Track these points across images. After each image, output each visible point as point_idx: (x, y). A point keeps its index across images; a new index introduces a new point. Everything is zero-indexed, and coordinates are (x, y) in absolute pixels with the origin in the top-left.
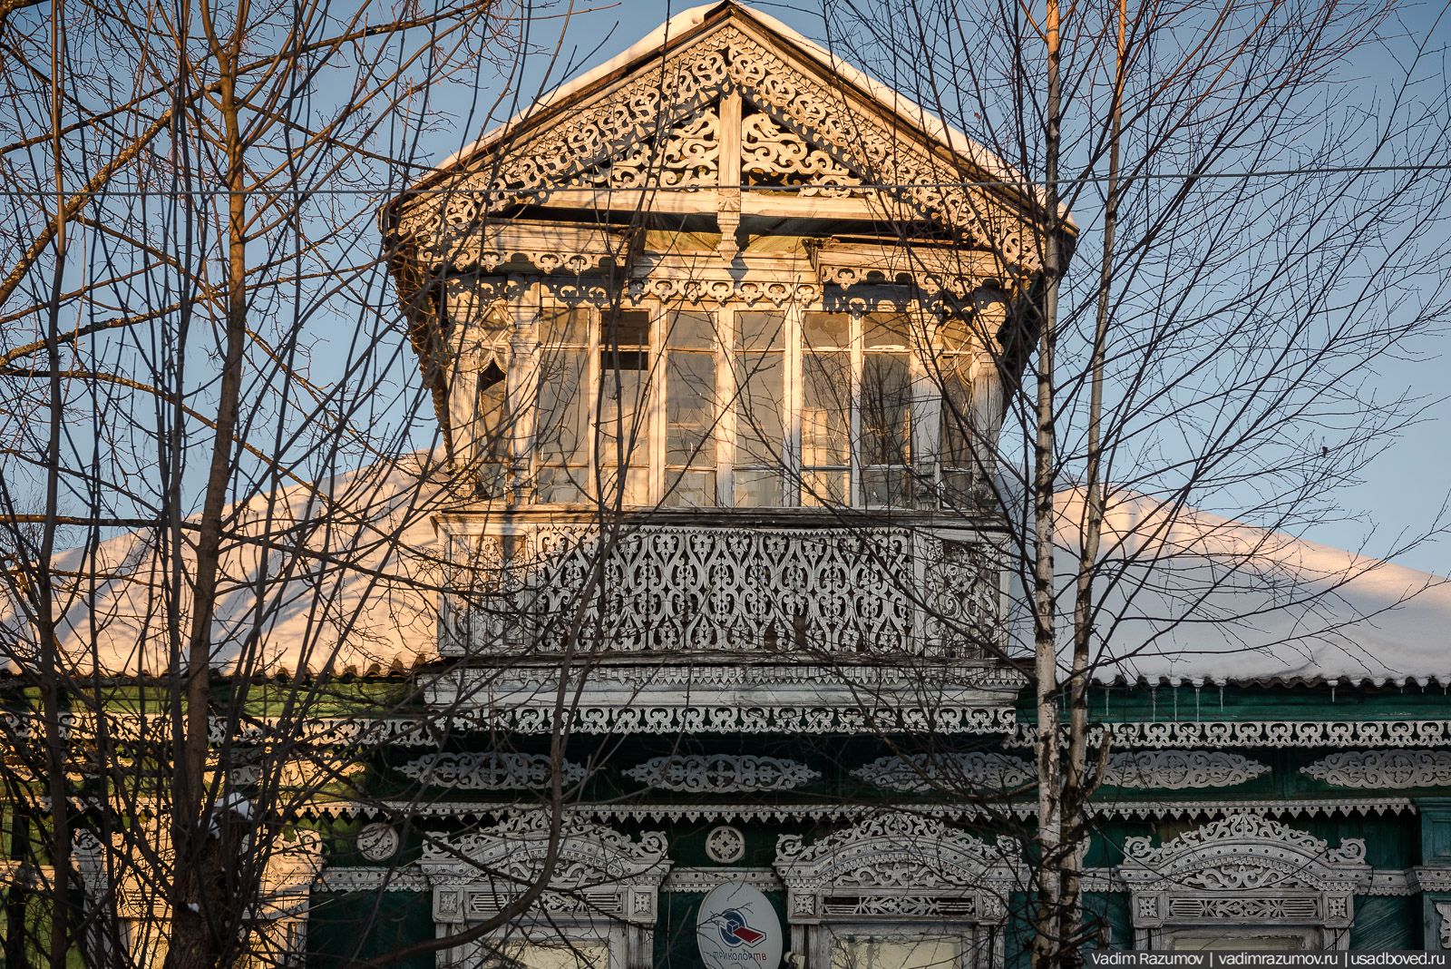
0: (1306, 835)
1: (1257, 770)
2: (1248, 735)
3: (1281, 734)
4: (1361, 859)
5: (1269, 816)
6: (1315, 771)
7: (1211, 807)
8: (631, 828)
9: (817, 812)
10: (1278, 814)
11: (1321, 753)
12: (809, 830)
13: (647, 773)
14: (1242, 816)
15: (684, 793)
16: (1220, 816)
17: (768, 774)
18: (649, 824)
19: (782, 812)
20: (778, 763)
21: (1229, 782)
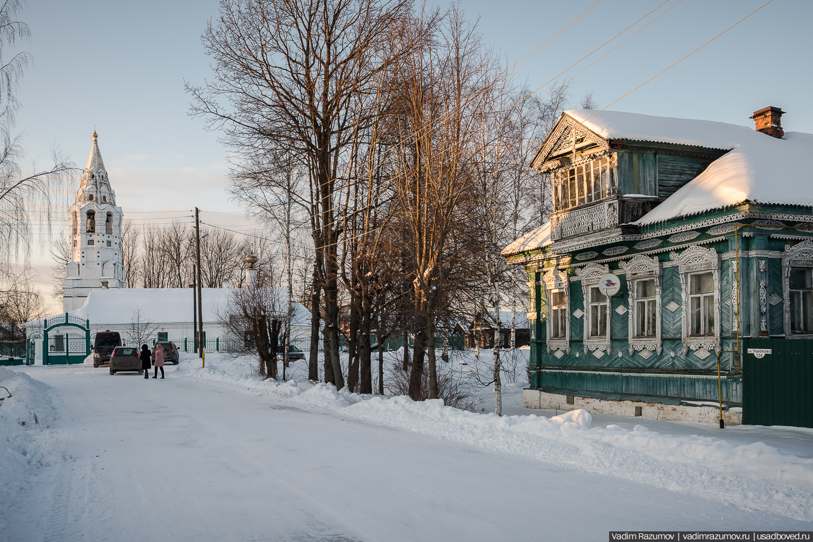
0: (705, 248)
1: (698, 234)
2: (694, 226)
3: (700, 225)
4: (715, 252)
5: (698, 245)
6: (708, 232)
7: (687, 245)
8: (603, 264)
9: (628, 256)
10: (699, 244)
11: (709, 228)
12: (627, 260)
13: (605, 253)
14: (693, 246)
15: (610, 256)
16: (689, 247)
17: (621, 250)
18: (606, 263)
19: (620, 258)
20: (622, 247)
21: (693, 238)
